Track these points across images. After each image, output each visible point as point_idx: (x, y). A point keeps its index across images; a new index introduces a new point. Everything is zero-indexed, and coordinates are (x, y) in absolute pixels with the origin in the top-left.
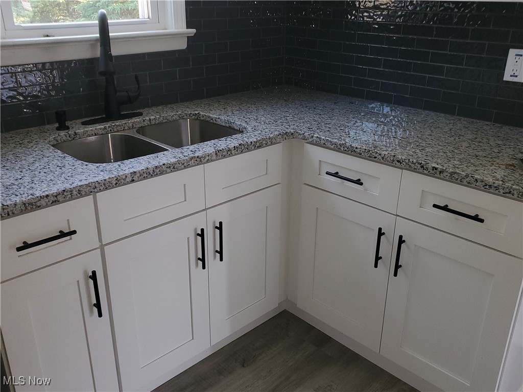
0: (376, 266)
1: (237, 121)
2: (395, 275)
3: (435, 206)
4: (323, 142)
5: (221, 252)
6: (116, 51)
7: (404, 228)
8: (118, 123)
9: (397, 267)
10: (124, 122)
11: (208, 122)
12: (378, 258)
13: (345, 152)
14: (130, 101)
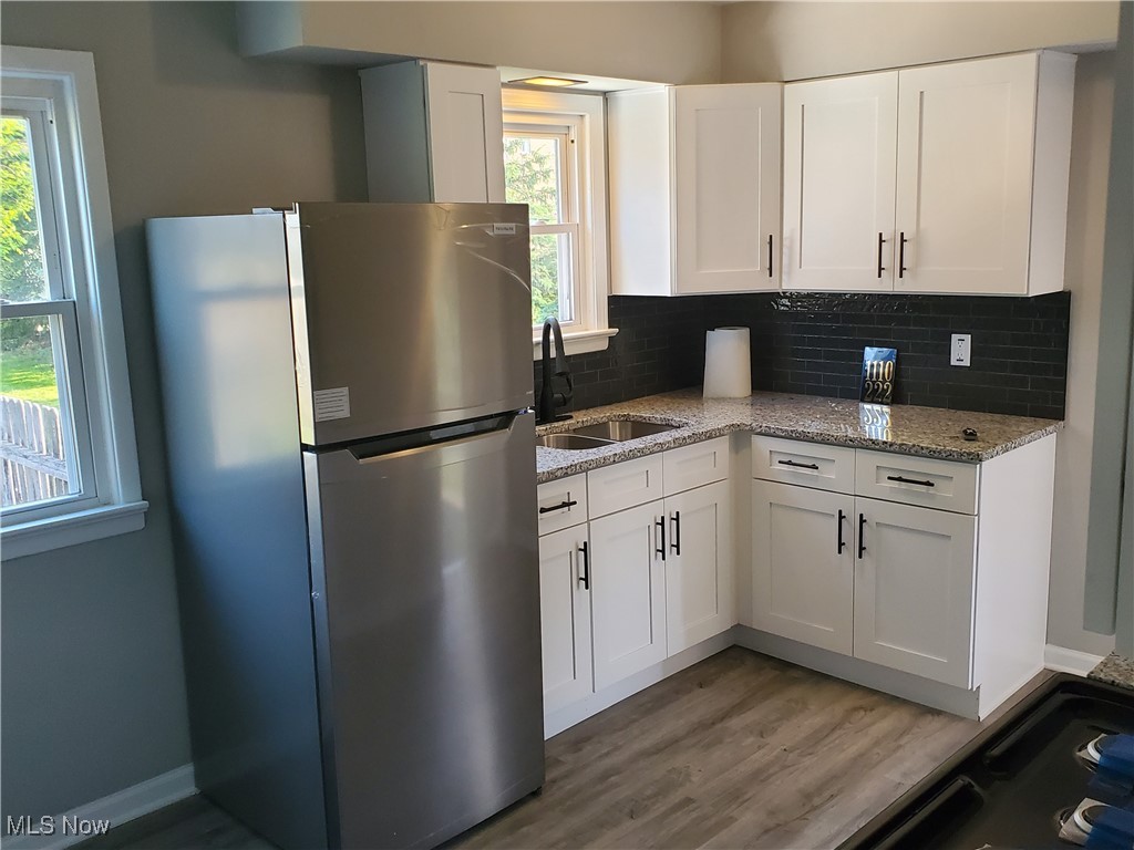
0: (840, 552)
1: (676, 418)
2: (860, 557)
3: (889, 478)
4: (772, 431)
5: (678, 546)
6: (568, 351)
7: (863, 506)
8: (556, 424)
9: (861, 549)
10: (561, 423)
11: (640, 423)
12: (841, 544)
13: (797, 439)
14: (565, 401)
